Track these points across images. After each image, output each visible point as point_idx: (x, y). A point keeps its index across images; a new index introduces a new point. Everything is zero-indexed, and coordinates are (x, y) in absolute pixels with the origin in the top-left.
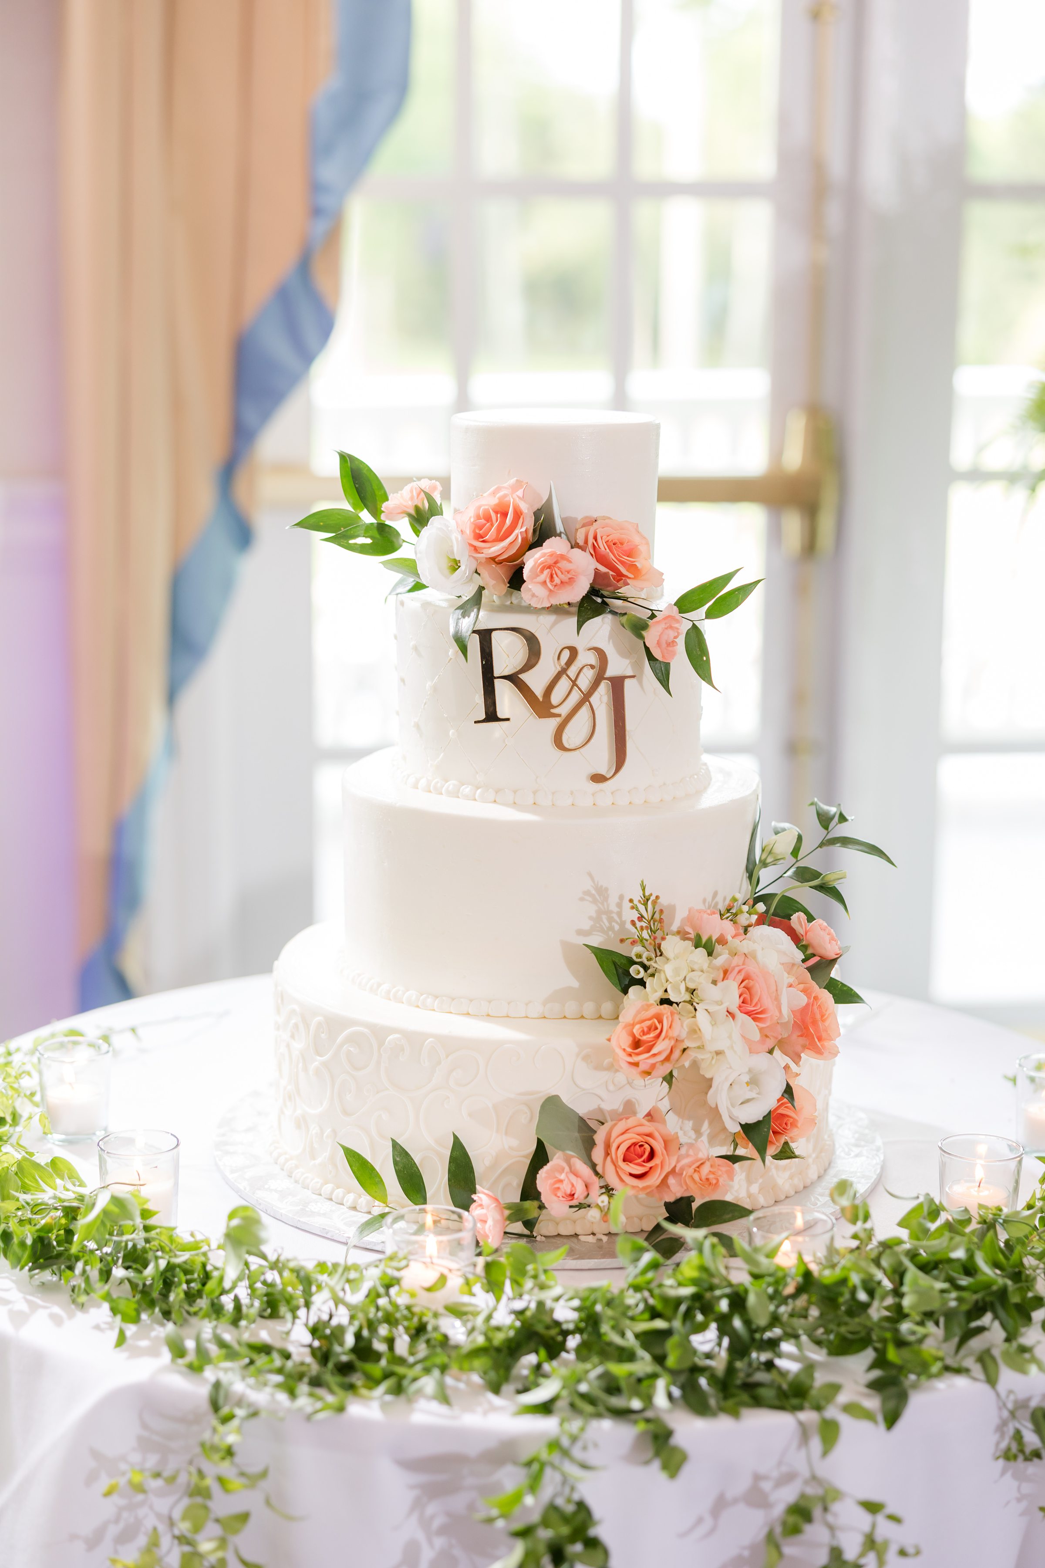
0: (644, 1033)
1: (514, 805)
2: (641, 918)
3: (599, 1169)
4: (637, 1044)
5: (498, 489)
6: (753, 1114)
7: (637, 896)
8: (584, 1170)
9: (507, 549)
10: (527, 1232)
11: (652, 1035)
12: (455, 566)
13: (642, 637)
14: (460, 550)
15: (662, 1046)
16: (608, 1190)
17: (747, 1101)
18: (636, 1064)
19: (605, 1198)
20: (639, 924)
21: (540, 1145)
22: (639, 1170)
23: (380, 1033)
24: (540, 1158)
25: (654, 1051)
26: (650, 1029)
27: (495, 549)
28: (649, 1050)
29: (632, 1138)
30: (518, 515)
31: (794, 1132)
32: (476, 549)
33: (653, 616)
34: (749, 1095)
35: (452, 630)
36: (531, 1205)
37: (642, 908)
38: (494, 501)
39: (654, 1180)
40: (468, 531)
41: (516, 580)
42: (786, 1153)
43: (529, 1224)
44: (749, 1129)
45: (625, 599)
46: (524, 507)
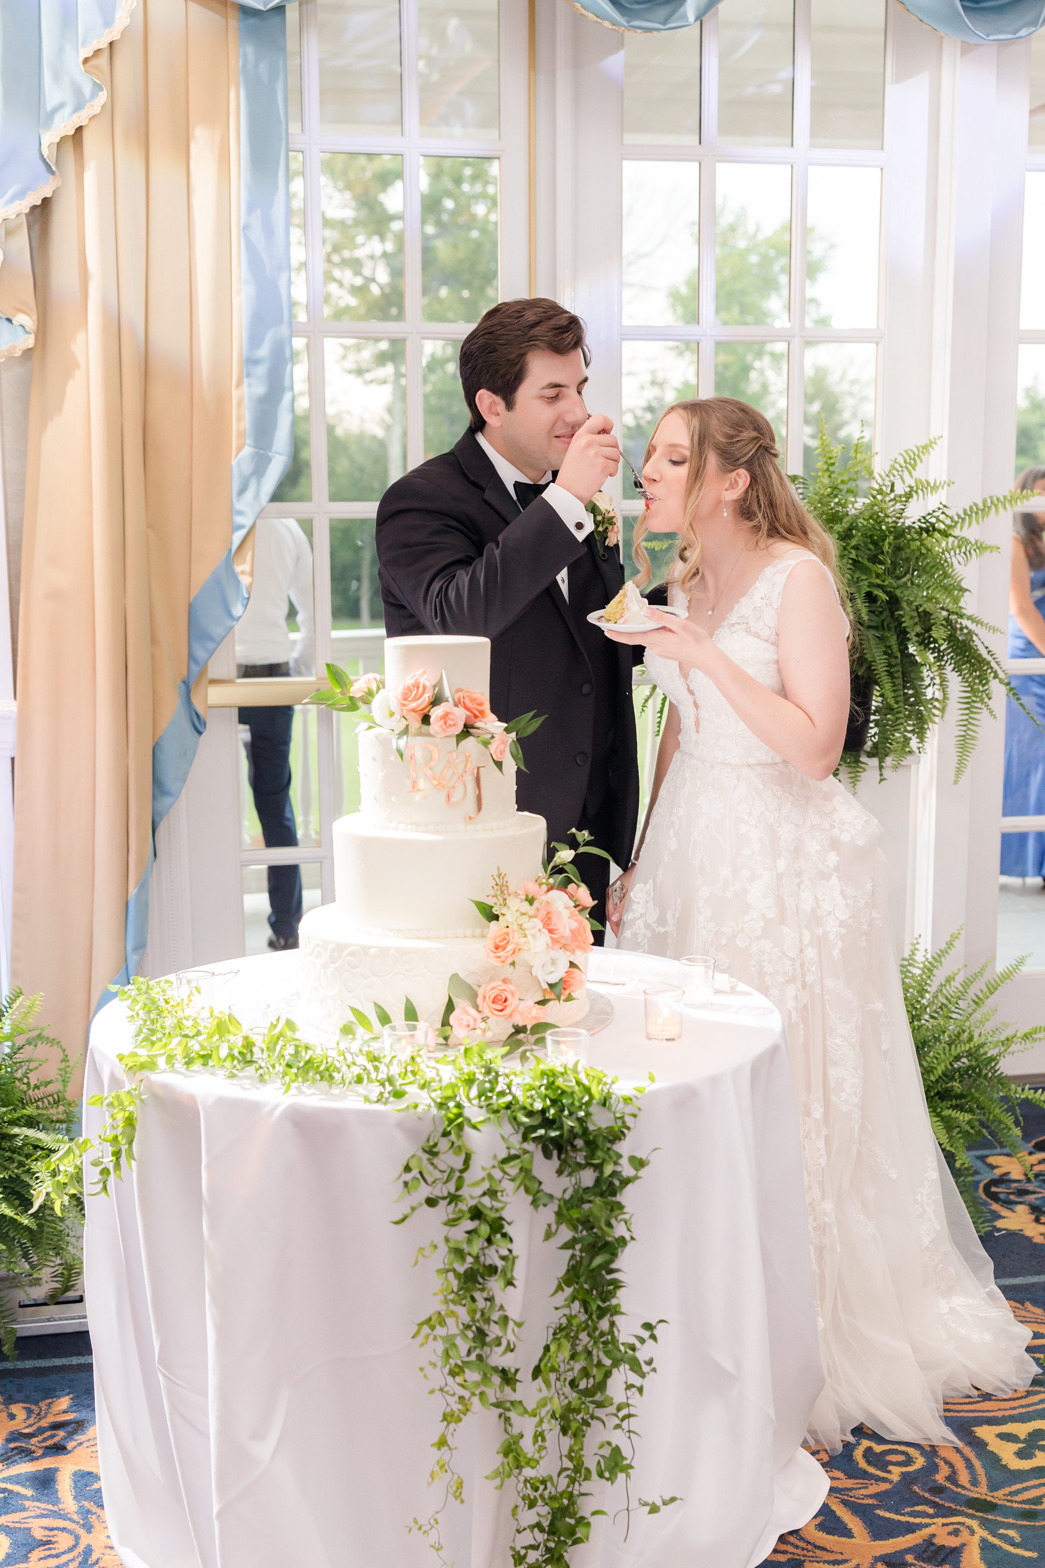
0: (501, 942)
1: (427, 832)
2: (497, 884)
3: (480, 1009)
4: (497, 948)
5: (414, 676)
6: (553, 979)
7: (495, 873)
8: (473, 1012)
9: (419, 705)
10: (444, 1042)
11: (505, 942)
12: (392, 714)
13: (488, 748)
14: (395, 706)
15: (510, 948)
16: (484, 1019)
17: (552, 972)
18: (499, 957)
19: (483, 1023)
20: (496, 888)
21: (450, 999)
22: (500, 1008)
23: (365, 949)
24: (450, 1007)
25: (507, 950)
26: (505, 939)
27: (414, 705)
28: (504, 949)
29: (495, 992)
30: (425, 688)
31: (572, 988)
32: (404, 705)
33: (493, 737)
34: (552, 969)
35: (394, 747)
36: (447, 1028)
37: (497, 879)
38: (412, 681)
39: (507, 1012)
40: (400, 697)
41: (426, 719)
42: (569, 998)
43: (446, 1038)
44: (551, 986)
45: (478, 728)
46: (428, 684)
